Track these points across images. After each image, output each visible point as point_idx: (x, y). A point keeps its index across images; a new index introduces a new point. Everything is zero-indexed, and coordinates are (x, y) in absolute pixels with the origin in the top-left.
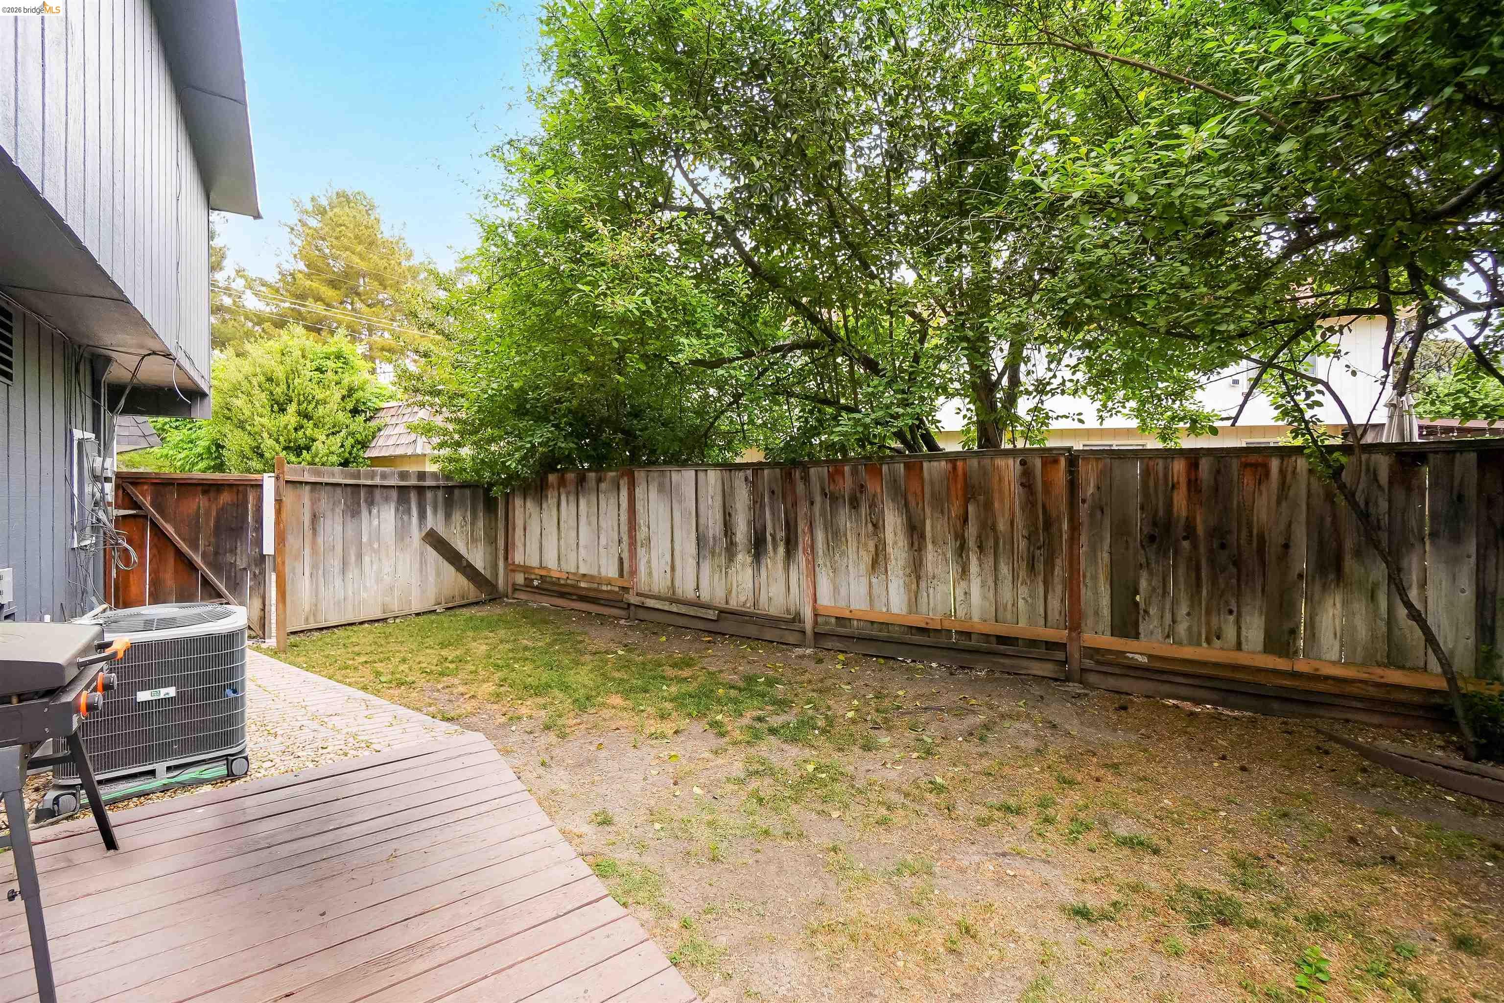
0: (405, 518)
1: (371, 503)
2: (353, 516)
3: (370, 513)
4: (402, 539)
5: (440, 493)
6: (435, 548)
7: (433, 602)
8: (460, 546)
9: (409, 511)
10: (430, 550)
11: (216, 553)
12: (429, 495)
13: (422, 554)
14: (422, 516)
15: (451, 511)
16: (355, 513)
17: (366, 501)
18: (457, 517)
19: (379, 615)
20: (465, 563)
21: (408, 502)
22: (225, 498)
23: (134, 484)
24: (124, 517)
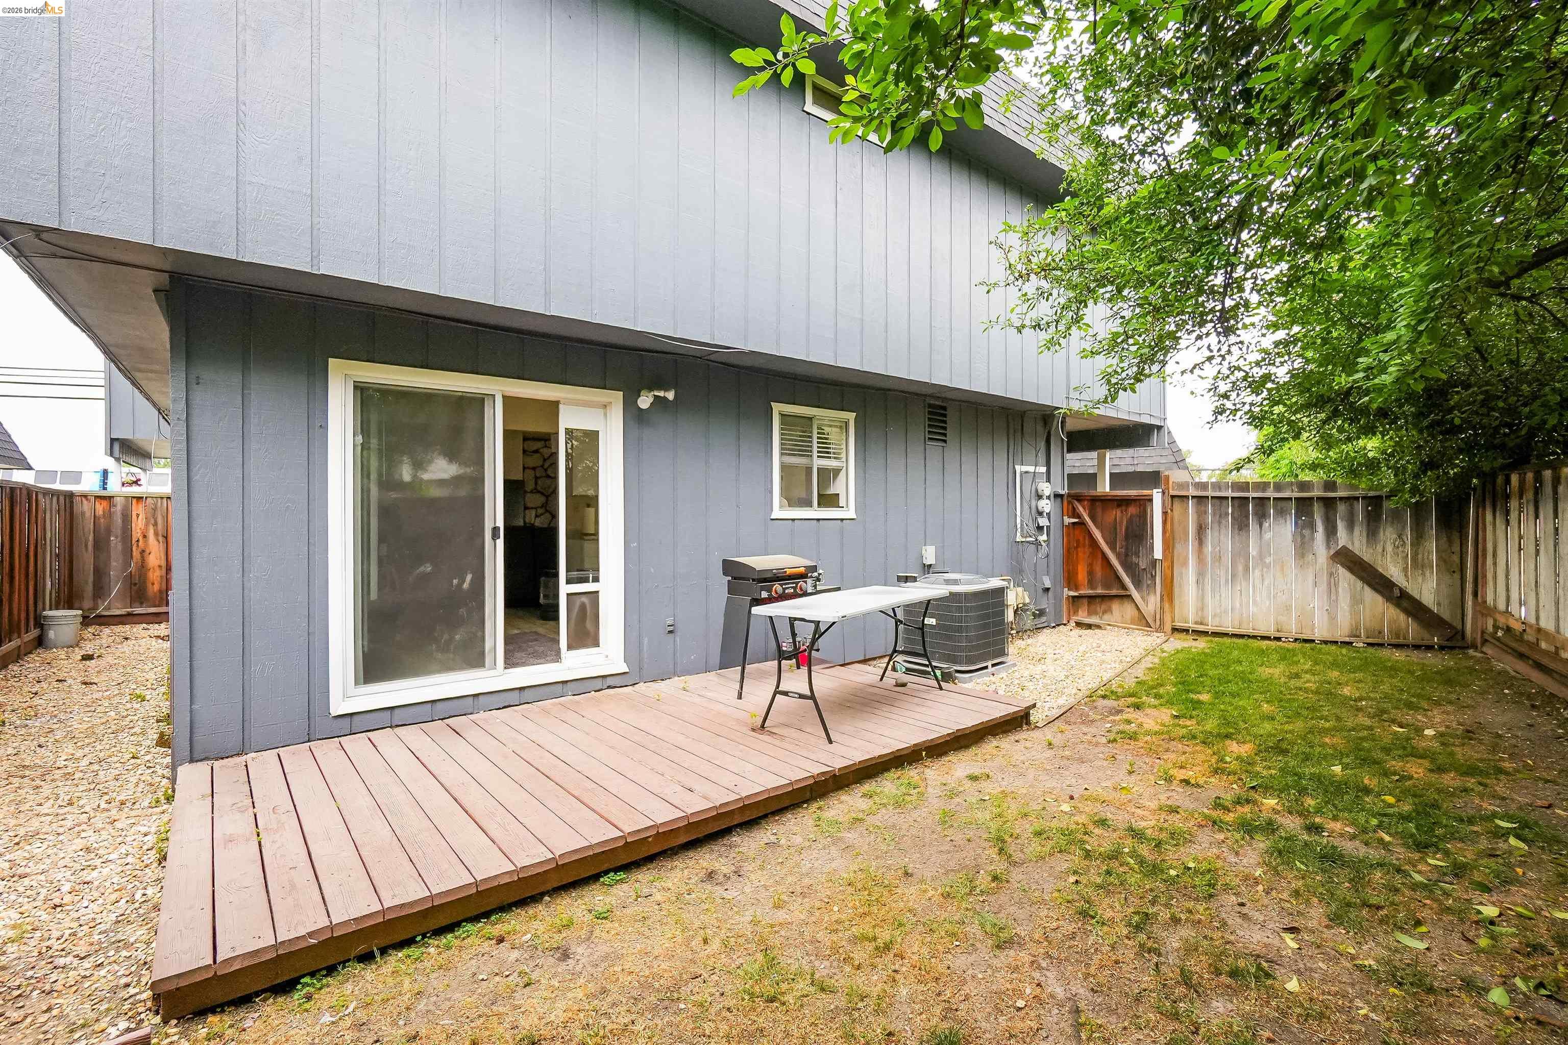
0: (1306, 532)
1: (1262, 516)
2: (1240, 529)
3: (1261, 526)
4: (1303, 556)
5: (1360, 506)
6: (1351, 570)
7: (1346, 631)
8: (1394, 572)
9: (1312, 526)
10: (1342, 571)
11: (1127, 555)
12: (1342, 508)
13: (1331, 574)
14: (1331, 531)
15: (1378, 528)
16: (1241, 525)
17: (1256, 513)
18: (1388, 534)
19: (1272, 633)
20: (1397, 593)
21: (1310, 515)
22: (1132, 510)
23: (1079, 501)
24: (1074, 523)
